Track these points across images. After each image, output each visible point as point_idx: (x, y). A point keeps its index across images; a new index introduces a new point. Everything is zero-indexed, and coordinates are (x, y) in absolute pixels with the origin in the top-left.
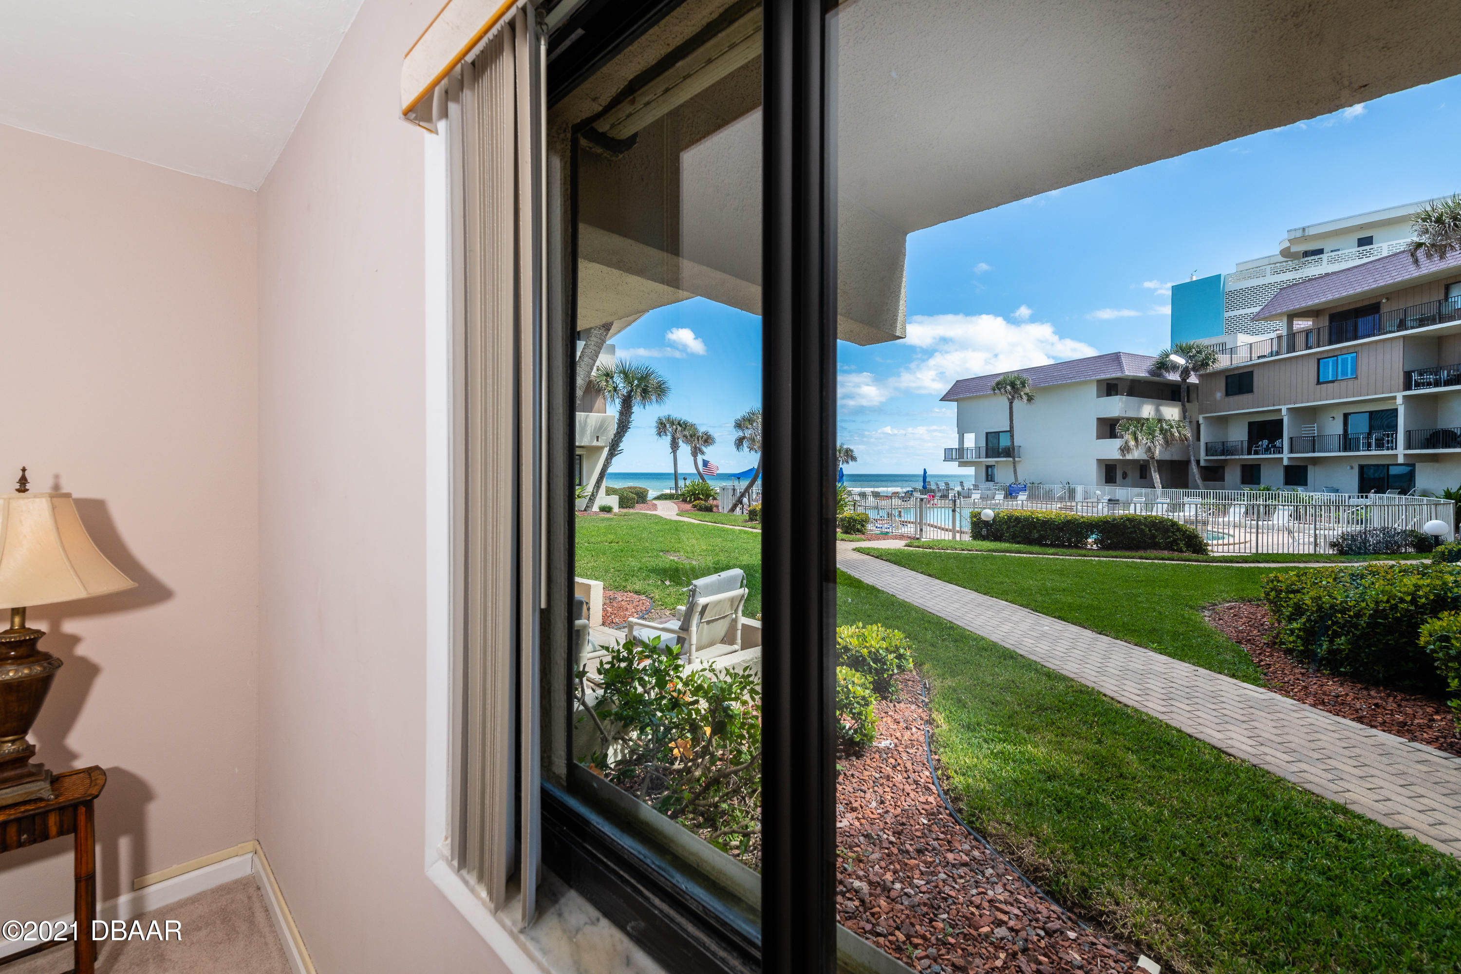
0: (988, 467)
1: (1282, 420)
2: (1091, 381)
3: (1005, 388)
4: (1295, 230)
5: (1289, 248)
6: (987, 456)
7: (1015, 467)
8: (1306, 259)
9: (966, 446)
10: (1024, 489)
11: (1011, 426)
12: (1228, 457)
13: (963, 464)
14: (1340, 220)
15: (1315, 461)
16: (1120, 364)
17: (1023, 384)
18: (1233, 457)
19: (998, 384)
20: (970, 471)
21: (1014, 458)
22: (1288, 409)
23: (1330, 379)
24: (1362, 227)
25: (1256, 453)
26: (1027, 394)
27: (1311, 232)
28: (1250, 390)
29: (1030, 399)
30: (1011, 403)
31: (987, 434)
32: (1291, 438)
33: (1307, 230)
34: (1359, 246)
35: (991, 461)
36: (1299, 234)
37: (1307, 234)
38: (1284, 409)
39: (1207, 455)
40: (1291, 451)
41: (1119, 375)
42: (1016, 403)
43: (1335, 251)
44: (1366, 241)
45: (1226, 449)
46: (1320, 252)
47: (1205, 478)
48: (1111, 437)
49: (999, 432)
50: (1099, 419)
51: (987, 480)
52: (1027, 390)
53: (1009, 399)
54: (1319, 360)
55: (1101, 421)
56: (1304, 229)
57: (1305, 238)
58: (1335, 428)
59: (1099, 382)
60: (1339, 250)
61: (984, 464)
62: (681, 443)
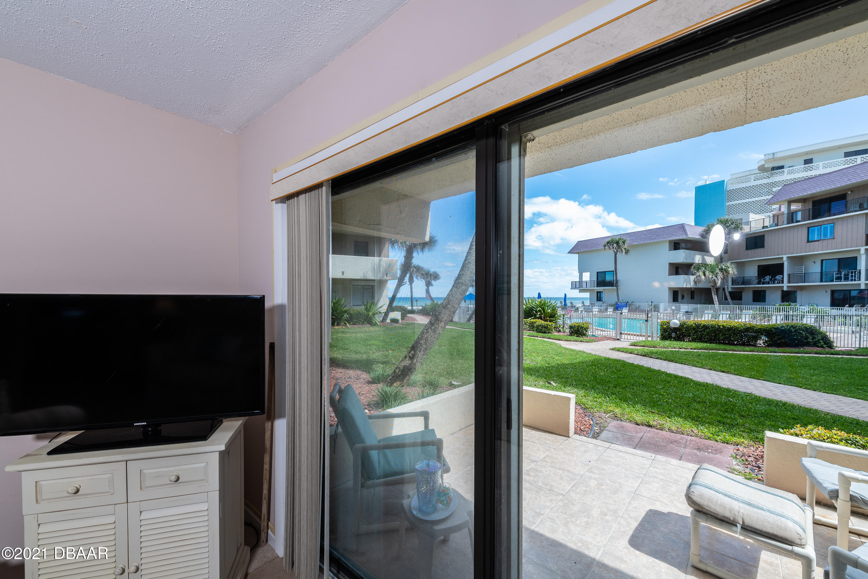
0: (598, 292)
1: (783, 264)
2: (665, 241)
3: (613, 245)
4: (769, 154)
5: (764, 165)
6: (597, 286)
7: (617, 292)
8: (775, 171)
9: (583, 280)
10: (626, 306)
11: (616, 269)
12: (747, 286)
13: (581, 291)
14: (794, 149)
15: (802, 288)
16: (685, 231)
17: (624, 242)
18: (750, 286)
19: (608, 243)
20: (587, 295)
21: (617, 287)
22: (787, 257)
23: (816, 239)
24: (807, 153)
25: (763, 283)
26: (625, 249)
27: (778, 155)
28: (763, 246)
29: (627, 252)
30: (616, 254)
31: (597, 273)
32: (789, 274)
33: (775, 154)
34: (805, 164)
35: (600, 289)
36: (771, 157)
37: (775, 157)
38: (785, 257)
39: (733, 285)
40: (789, 282)
41: (684, 237)
42: (618, 255)
43: (791, 167)
44: (808, 161)
45: (744, 281)
46: (782, 167)
47: (733, 298)
48: (676, 275)
49: (605, 272)
50: (670, 264)
51: (598, 301)
52: (626, 246)
53: (614, 252)
54: (808, 228)
55: (671, 265)
56: (774, 154)
57: (774, 159)
58: (815, 268)
59: (670, 242)
60: (793, 166)
61: (596, 291)
62: (415, 279)
